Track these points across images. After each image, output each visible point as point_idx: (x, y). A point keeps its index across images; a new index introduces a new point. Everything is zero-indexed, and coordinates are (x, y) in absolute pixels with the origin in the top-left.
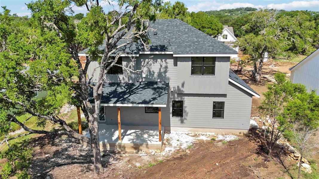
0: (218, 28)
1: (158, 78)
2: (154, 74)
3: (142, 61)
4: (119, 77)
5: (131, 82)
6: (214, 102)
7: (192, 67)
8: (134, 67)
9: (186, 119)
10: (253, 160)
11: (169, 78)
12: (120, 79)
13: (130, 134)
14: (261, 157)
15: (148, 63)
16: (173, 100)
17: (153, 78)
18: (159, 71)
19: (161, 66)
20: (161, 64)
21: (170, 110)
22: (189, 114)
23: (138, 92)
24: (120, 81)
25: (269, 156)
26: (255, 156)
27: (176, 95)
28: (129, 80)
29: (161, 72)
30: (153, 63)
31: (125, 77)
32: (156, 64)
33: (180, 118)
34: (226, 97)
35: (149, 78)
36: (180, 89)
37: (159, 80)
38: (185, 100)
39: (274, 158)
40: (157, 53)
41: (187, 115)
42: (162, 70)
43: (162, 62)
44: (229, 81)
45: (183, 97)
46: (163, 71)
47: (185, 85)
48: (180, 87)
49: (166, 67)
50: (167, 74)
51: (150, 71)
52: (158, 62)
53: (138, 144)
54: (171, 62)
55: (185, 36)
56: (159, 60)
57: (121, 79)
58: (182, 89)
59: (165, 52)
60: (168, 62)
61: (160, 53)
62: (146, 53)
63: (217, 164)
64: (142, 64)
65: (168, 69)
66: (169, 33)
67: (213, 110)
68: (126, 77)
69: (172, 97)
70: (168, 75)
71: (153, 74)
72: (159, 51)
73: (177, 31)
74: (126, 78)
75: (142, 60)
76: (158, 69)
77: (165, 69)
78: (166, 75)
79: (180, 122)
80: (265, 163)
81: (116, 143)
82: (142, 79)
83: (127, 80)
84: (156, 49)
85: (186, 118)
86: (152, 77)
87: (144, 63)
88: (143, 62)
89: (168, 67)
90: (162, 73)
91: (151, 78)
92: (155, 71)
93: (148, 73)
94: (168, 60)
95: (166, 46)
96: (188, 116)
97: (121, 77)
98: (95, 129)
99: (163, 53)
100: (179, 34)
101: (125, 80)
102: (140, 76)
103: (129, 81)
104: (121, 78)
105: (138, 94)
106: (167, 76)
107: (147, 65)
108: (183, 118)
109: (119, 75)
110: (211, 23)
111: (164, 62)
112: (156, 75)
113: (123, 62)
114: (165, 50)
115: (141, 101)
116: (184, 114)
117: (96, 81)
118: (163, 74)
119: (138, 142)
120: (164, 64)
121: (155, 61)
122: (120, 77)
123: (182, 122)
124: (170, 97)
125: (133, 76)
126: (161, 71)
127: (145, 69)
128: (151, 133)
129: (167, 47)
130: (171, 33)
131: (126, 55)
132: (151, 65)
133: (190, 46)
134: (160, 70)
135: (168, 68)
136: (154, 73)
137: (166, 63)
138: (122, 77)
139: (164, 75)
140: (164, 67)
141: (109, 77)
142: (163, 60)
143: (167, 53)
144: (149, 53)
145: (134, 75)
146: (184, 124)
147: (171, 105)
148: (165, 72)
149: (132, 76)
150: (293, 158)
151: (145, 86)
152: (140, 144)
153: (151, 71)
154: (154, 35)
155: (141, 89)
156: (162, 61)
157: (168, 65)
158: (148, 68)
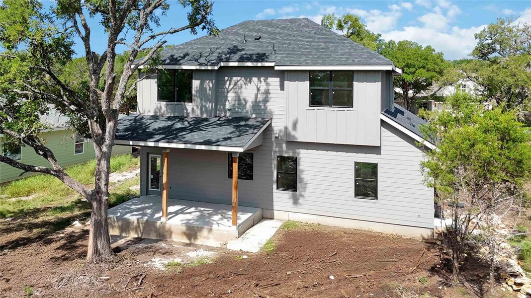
0: (440, 69)
1: (252, 111)
2: (245, 105)
3: (226, 80)
4: (185, 107)
5: (205, 116)
6: (356, 164)
7: (311, 91)
8: (211, 89)
9: (303, 196)
10: (418, 281)
11: (272, 112)
12: (187, 110)
13: (190, 213)
14: (436, 277)
15: (235, 84)
16: (278, 155)
17: (245, 111)
18: (254, 99)
19: (258, 89)
20: (258, 87)
21: (272, 175)
22: (308, 186)
23: (206, 130)
24: (188, 114)
25: (454, 276)
26: (424, 274)
27: (284, 146)
28: (202, 113)
29: (258, 100)
30: (245, 84)
31: (195, 108)
32: (249, 86)
33: (291, 192)
34: (380, 155)
35: (237, 112)
36: (289, 133)
37: (254, 116)
38: (301, 155)
39: (466, 284)
40: (250, 64)
41: (305, 188)
42: (260, 97)
43: (261, 83)
44: (381, 119)
45: (298, 151)
46: (262, 98)
47: (298, 126)
48: (290, 128)
49: (267, 92)
50: (268, 104)
51: (239, 99)
52: (252, 82)
53: (193, 227)
54: (275, 81)
55: (305, 40)
56: (255, 79)
57: (188, 112)
58: (293, 133)
59: (264, 63)
60: (270, 82)
61: (255, 64)
62: (231, 64)
63: (332, 277)
64: (227, 86)
65: (270, 96)
66: (282, 37)
67: (356, 181)
68: (197, 107)
69: (277, 149)
70: (270, 106)
71: (244, 103)
72: (252, 62)
73: (296, 34)
74: (197, 110)
75: (226, 78)
76: (253, 95)
77: (264, 96)
78: (266, 107)
79: (291, 201)
80: (440, 287)
81: (156, 223)
82: (225, 113)
83: (198, 113)
84: (249, 59)
85: (303, 193)
86: (243, 110)
87: (230, 85)
88: (228, 83)
89: (270, 91)
90: (259, 102)
91: (240, 110)
92: (247, 99)
93: (236, 102)
94: (270, 80)
95: (267, 54)
96: (308, 190)
97: (189, 106)
98: (102, 173)
99: (259, 64)
100: (297, 39)
101: (196, 113)
102: (222, 107)
103: (202, 115)
104: (190, 110)
105: (204, 132)
106: (268, 109)
107: (235, 87)
108: (298, 193)
109: (186, 103)
110: (426, 59)
111: (263, 83)
112: (249, 105)
113: (193, 80)
114: (263, 61)
115: (202, 141)
116: (299, 185)
117: (149, 113)
118: (261, 104)
119: (195, 224)
120: (263, 87)
121: (248, 80)
122: (187, 107)
123: (296, 201)
124: (274, 148)
125: (209, 107)
126: (258, 98)
127: (231, 96)
128: (229, 215)
129: (268, 56)
130: (285, 36)
131: (198, 67)
132: (241, 87)
133: (310, 53)
134: (256, 97)
135: (270, 94)
136: (246, 101)
137: (267, 84)
138: (191, 107)
139: (263, 107)
140: (263, 91)
141: (170, 106)
142: (262, 79)
143: (265, 65)
144: (236, 64)
145: (211, 104)
146: (299, 206)
147: (275, 165)
148: (266, 101)
149: (207, 106)
150: (512, 287)
151: (225, 123)
152: (198, 227)
153: (242, 98)
154: (256, 39)
155: (215, 126)
156: (261, 81)
157: (270, 88)
158: (236, 92)
